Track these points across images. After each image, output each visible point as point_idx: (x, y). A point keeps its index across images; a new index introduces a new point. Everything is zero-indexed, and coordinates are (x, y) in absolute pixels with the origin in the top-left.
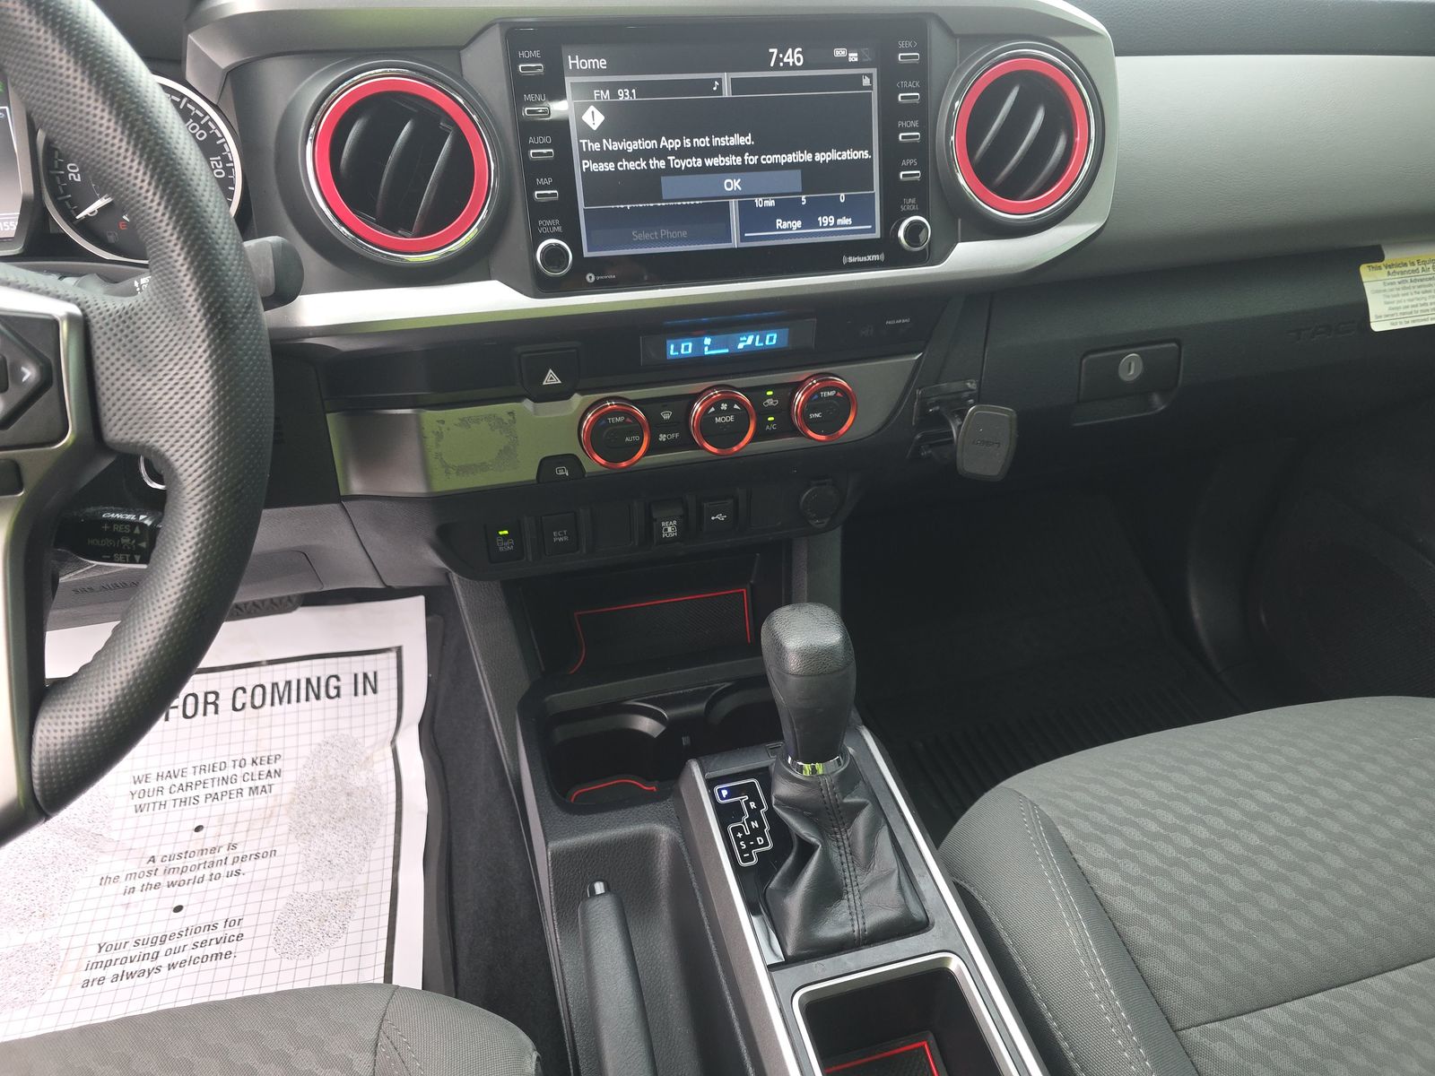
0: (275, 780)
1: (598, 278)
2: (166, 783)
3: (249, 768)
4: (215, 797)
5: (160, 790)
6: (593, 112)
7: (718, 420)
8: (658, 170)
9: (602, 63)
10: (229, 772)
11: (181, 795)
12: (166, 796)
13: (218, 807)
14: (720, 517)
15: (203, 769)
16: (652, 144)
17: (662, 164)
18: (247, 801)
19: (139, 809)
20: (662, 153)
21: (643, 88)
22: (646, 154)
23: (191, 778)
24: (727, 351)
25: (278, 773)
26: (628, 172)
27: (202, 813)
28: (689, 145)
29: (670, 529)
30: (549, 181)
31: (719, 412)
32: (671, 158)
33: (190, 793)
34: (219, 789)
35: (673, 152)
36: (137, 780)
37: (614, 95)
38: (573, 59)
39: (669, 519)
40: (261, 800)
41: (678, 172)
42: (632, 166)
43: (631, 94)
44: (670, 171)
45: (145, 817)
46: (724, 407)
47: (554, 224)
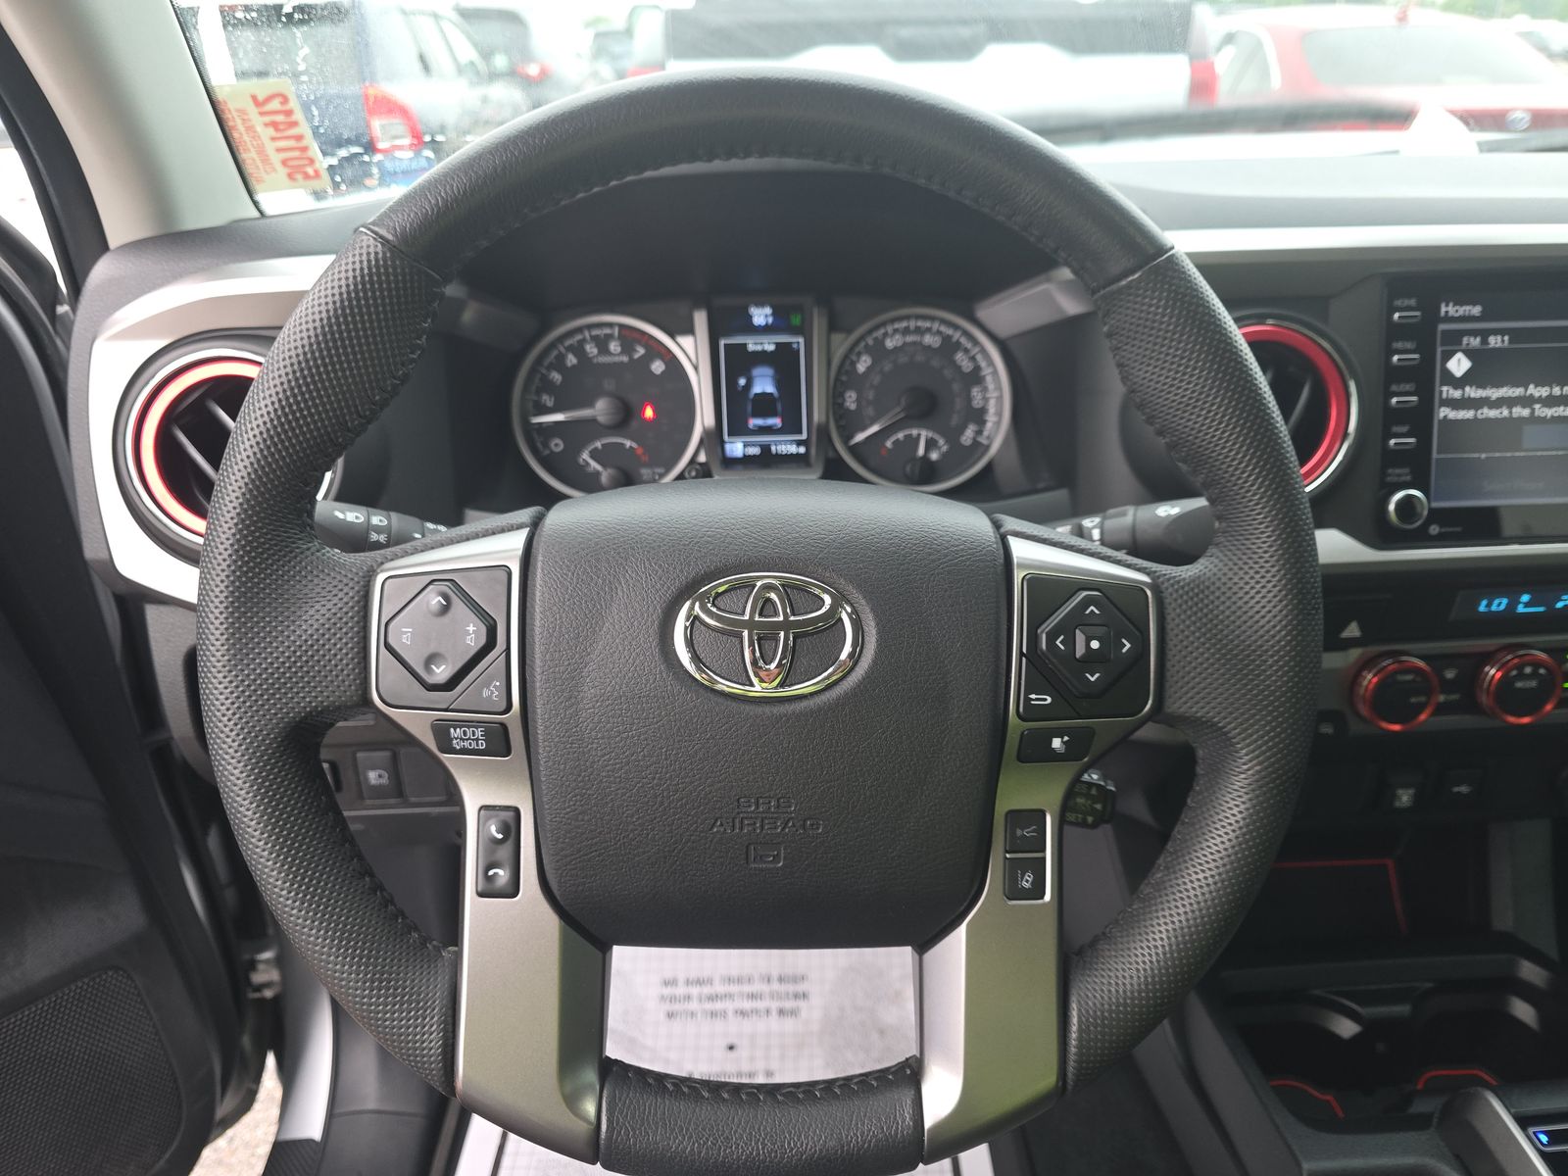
0: (801, 1004)
1: (1443, 530)
2: (695, 991)
3: (776, 986)
4: (743, 1013)
5: (688, 998)
6: (1459, 360)
7: (1519, 685)
8: (1521, 419)
9: (1476, 310)
10: (757, 987)
11: (709, 1006)
12: (694, 1006)
13: (748, 1026)
14: (1464, 789)
15: (730, 980)
16: (1518, 392)
17: (1526, 412)
18: (774, 1023)
19: (670, 1015)
20: (1527, 401)
21: (1515, 336)
22: (1510, 402)
23: (719, 988)
24: (1541, 609)
25: (805, 996)
26: (1488, 420)
27: (734, 1028)
28: (1559, 393)
29: (1405, 798)
30: (1404, 429)
31: (1521, 676)
32: (1537, 406)
33: (718, 1006)
34: (747, 1005)
35: (1540, 400)
36: (666, 983)
37: (1485, 341)
38: (1447, 305)
39: (1406, 786)
40: (789, 1024)
41: (1543, 420)
42: (1493, 413)
43: (1503, 341)
44: (1533, 419)
45: (677, 1026)
46: (1528, 670)
47: (1403, 473)
